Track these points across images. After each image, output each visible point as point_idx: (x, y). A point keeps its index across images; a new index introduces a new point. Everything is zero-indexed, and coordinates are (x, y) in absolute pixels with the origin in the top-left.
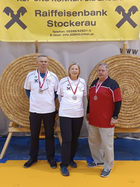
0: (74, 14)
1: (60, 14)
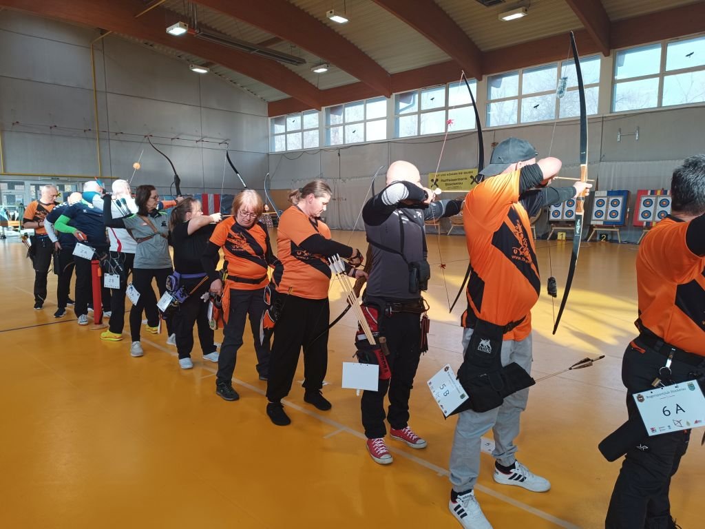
0: (455, 180)
1: (450, 180)
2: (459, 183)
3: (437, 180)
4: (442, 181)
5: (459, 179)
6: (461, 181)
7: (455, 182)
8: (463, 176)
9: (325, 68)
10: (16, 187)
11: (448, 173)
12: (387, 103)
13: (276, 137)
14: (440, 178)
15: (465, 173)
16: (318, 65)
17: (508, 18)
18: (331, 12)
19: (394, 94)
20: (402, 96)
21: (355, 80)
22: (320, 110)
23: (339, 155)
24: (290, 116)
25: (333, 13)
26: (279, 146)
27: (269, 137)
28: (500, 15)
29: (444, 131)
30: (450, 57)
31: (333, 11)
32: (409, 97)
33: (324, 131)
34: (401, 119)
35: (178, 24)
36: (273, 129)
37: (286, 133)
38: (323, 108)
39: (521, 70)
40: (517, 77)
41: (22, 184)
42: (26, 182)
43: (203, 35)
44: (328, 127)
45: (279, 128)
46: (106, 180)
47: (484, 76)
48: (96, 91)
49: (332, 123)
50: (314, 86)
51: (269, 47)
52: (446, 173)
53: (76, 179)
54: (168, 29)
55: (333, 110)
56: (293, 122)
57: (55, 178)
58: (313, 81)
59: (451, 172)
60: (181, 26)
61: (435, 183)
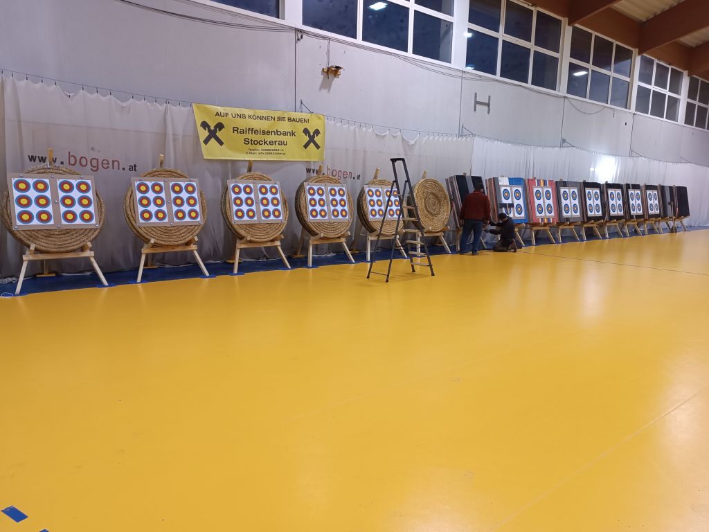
0: (268, 133)
1: (256, 132)
2: (281, 143)
5: (277, 133)
6: (282, 138)
7: (269, 138)
8: (285, 126)
11: (250, 112)
14: (228, 123)
15: (290, 119)
52: (247, 112)
61: (214, 132)
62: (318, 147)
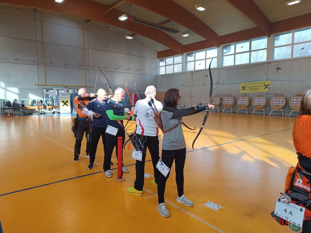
0: (255, 87)
3: (245, 87)
4: (248, 87)
5: (257, 86)
6: (259, 87)
8: (260, 85)
9: (188, 34)
10: (49, 91)
11: (251, 83)
12: (218, 50)
13: (160, 68)
15: (261, 83)
16: (185, 33)
17: (290, 4)
18: (198, 5)
19: (221, 46)
20: (225, 46)
21: (203, 39)
22: (183, 55)
23: (192, 75)
24: (168, 58)
25: (199, 6)
26: (162, 71)
27: (157, 67)
28: (286, 3)
29: (248, 62)
30: (256, 26)
31: (199, 5)
32: (228, 47)
33: (185, 64)
34: (224, 57)
35: (124, 15)
36: (159, 64)
37: (166, 66)
38: (185, 54)
39: (293, 31)
40: (291, 34)
41: (52, 89)
42: (54, 89)
43: (135, 20)
44: (187, 62)
45: (162, 64)
46: (87, 88)
47: (272, 35)
48: (84, 48)
49: (188, 61)
50: (180, 43)
51: (163, 25)
53: (75, 87)
54: (119, 18)
55: (190, 55)
56: (169, 60)
57: (66, 87)
58: (180, 41)
59: (253, 83)
60: (125, 16)
61: (244, 88)
62: (268, 88)
